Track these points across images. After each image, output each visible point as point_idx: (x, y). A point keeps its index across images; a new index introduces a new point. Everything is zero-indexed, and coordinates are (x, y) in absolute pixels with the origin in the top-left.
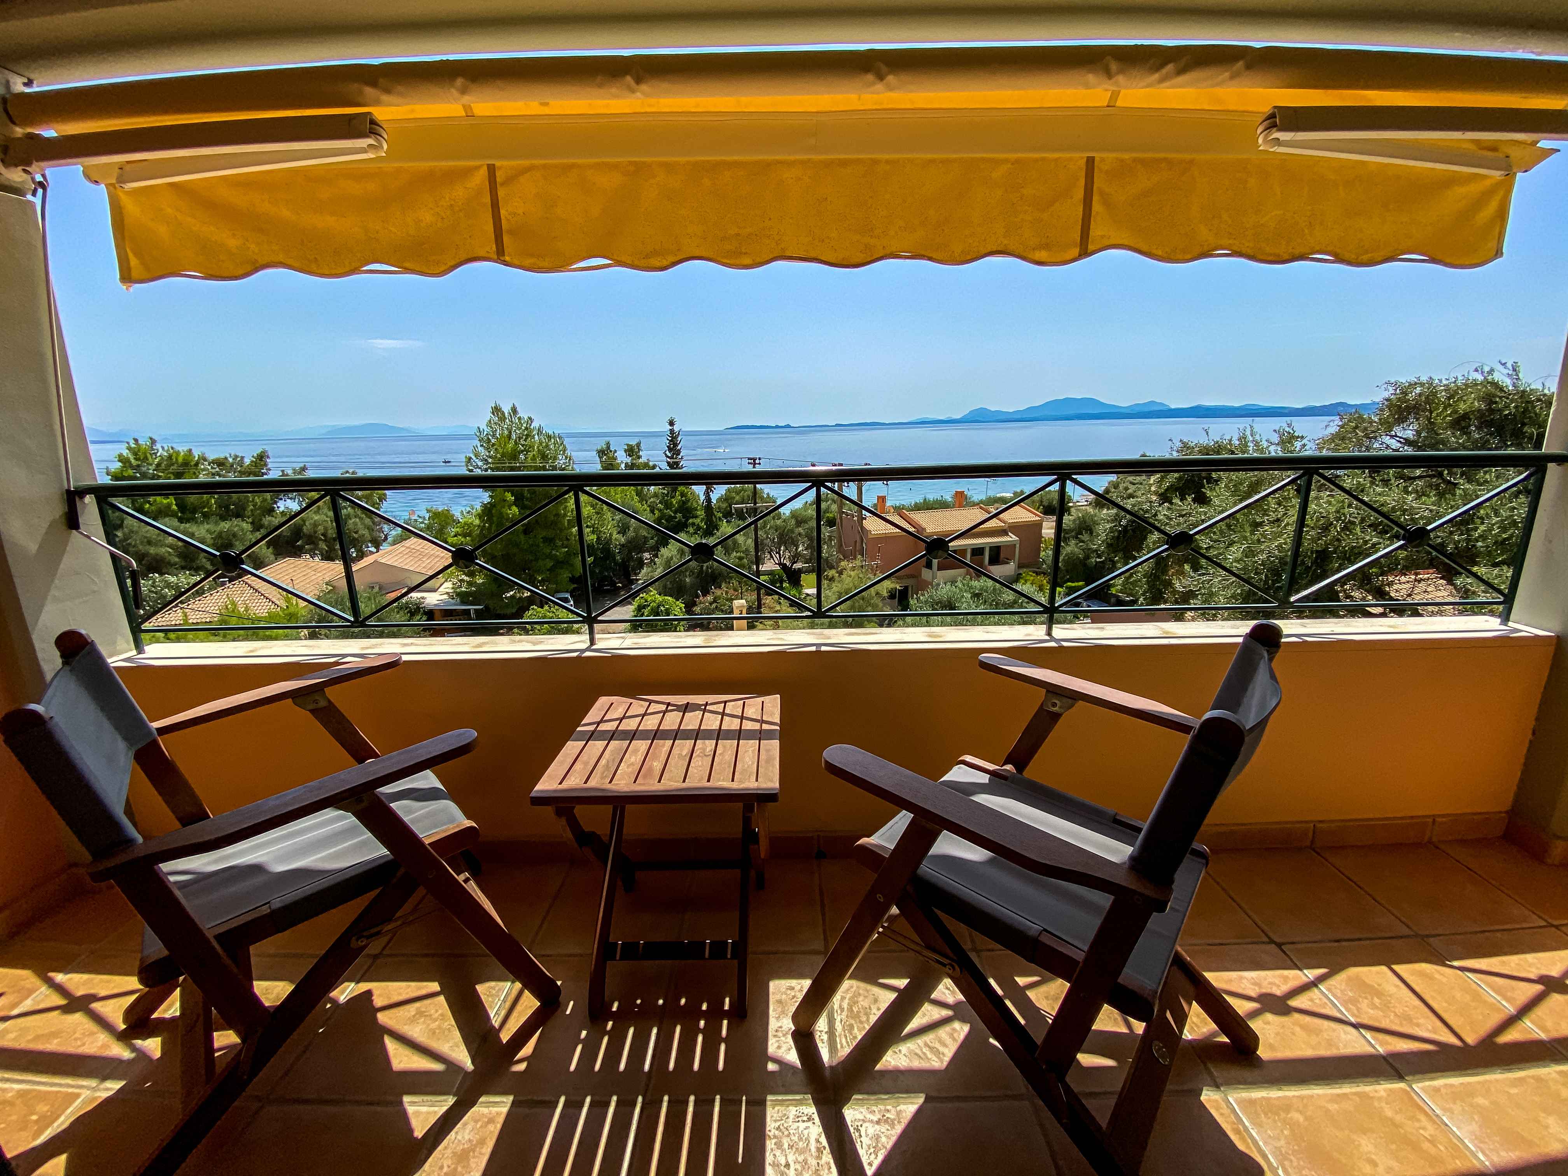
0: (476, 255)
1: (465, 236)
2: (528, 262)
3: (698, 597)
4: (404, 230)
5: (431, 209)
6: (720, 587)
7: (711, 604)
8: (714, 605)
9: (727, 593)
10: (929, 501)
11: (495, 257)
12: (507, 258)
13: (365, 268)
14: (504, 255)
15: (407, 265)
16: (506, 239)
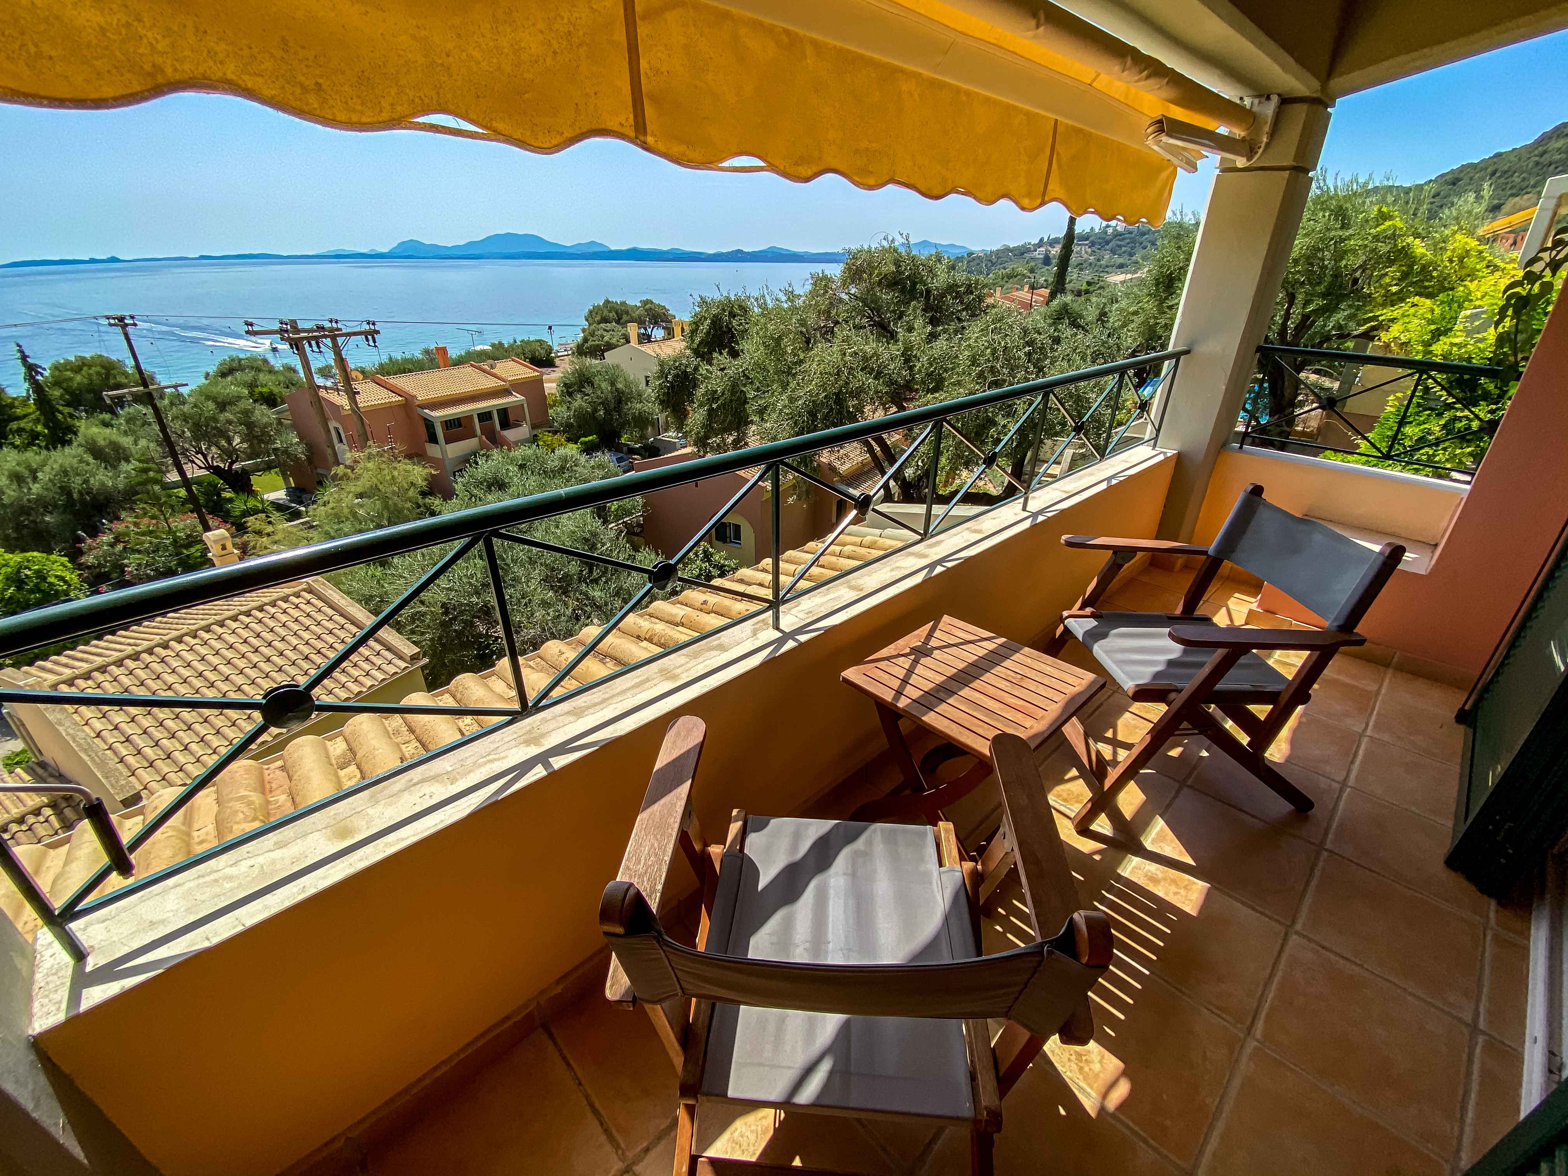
0: (603, 126)
1: (588, 90)
2: (676, 149)
3: (81, 540)
4: (495, 60)
5: (541, 32)
6: (118, 518)
7: (112, 545)
8: (120, 547)
9: (136, 525)
10: (397, 360)
11: (632, 134)
12: (650, 139)
13: (421, 120)
14: (645, 133)
15: (500, 126)
16: (649, 111)
